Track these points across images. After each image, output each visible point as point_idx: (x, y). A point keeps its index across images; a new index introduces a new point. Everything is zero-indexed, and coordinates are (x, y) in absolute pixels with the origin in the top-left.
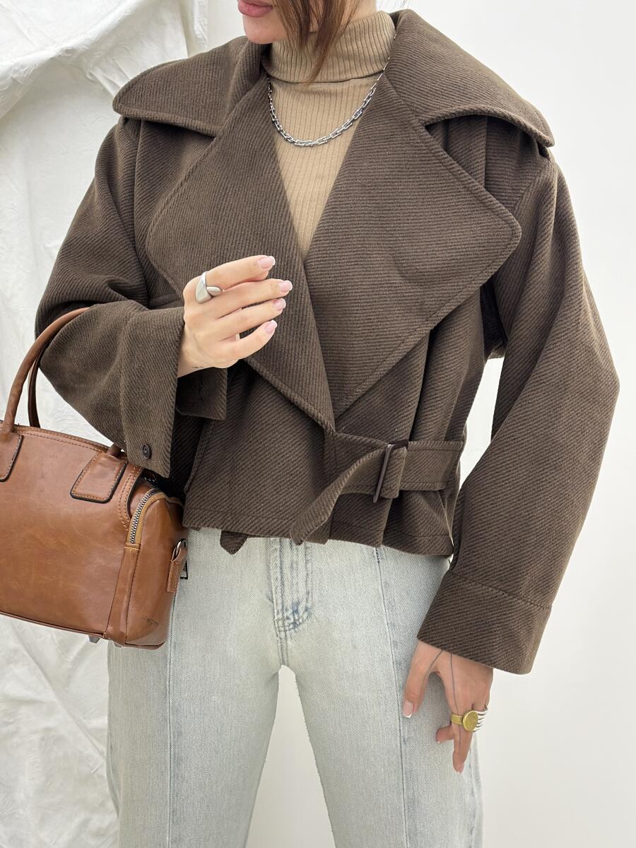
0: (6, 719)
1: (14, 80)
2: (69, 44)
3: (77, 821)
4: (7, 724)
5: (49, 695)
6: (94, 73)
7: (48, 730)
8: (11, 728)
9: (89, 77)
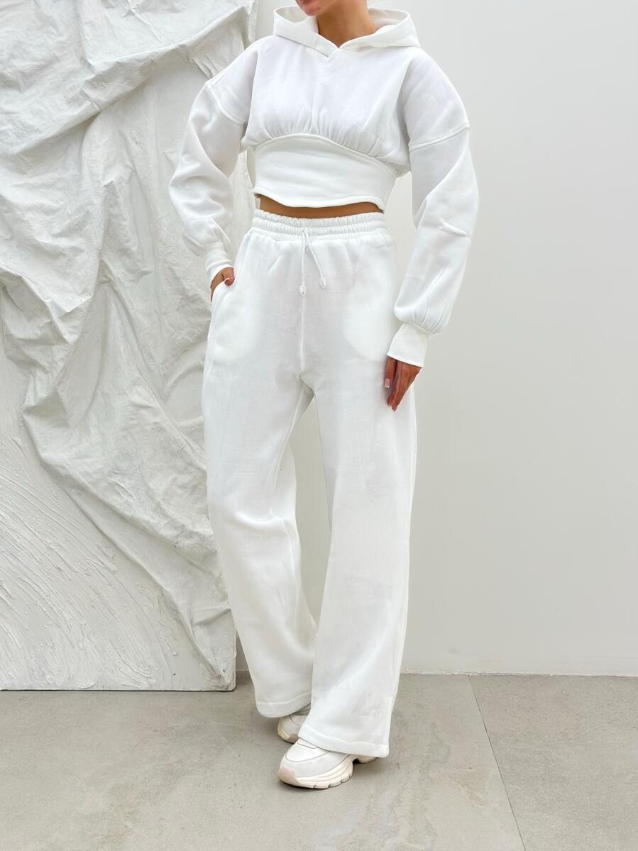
0: (132, 417)
1: (152, 60)
2: (182, 43)
3: (170, 478)
4: (132, 419)
5: (156, 404)
6: (194, 59)
7: (156, 423)
8: (135, 422)
9: (191, 61)
